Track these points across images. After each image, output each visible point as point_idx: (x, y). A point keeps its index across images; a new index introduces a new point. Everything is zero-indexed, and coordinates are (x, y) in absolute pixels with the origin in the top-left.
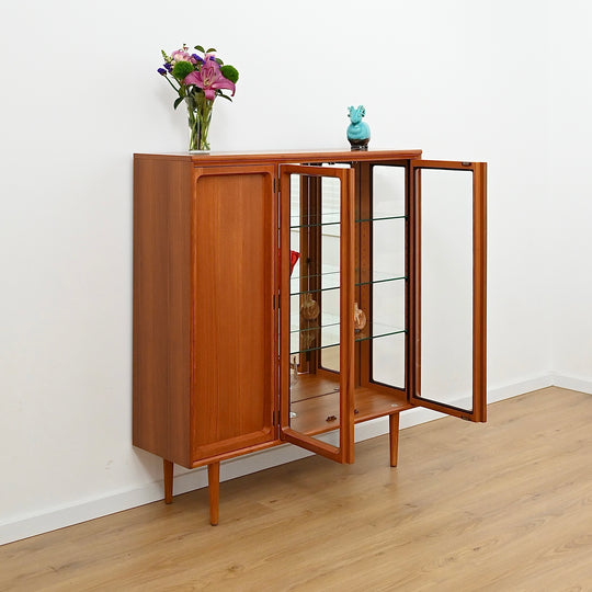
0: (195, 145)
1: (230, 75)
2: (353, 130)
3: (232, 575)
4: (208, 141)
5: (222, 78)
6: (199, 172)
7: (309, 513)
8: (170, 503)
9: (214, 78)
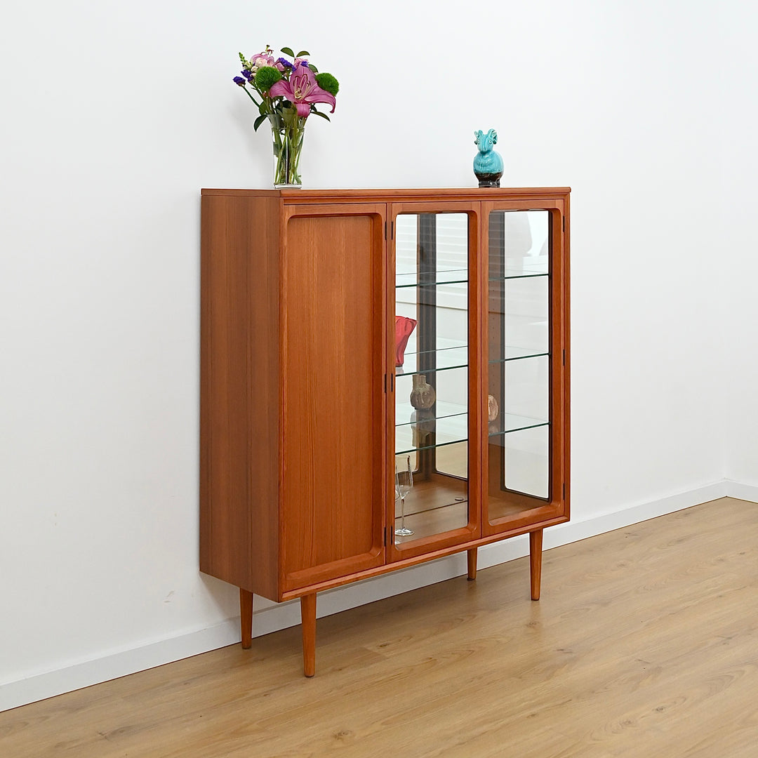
0: (283, 177)
1: (328, 86)
2: (482, 161)
3: (339, 744)
4: (298, 172)
5: (318, 89)
6: (290, 211)
7: (431, 661)
8: (249, 647)
9: (308, 89)
